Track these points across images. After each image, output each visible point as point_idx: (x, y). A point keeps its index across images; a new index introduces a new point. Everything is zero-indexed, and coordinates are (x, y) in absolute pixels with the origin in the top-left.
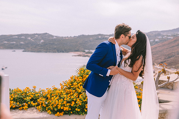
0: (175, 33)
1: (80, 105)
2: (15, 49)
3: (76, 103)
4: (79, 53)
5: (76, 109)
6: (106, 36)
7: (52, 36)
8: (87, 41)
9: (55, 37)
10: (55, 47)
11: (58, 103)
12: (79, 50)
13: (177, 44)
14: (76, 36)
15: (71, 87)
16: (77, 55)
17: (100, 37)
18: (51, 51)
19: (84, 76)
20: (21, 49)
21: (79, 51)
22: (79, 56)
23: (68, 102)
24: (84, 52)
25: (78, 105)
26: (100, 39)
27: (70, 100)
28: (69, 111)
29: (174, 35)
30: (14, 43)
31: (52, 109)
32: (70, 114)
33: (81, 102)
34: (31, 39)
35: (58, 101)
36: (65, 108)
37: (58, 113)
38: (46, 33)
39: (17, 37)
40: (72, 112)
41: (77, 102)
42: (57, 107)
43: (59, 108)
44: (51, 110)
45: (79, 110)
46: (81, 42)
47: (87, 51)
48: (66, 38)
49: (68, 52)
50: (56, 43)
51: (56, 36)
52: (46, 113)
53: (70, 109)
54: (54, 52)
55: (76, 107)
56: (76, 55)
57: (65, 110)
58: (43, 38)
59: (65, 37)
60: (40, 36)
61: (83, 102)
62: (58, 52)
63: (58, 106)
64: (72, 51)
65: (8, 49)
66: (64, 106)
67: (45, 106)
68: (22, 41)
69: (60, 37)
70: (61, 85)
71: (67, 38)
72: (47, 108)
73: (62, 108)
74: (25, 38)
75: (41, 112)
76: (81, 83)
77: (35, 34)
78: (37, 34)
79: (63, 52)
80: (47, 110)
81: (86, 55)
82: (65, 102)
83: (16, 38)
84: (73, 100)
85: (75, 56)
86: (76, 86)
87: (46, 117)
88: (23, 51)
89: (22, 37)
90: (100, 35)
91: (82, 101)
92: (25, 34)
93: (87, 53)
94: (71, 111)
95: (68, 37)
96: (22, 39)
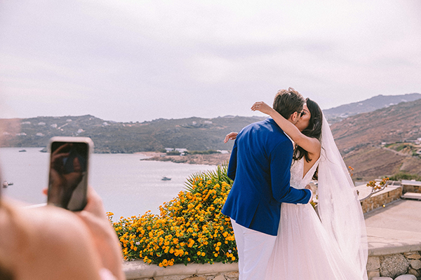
0: (334, 116)
1: (205, 246)
2: (24, 147)
3: (197, 242)
4: (154, 154)
5: (199, 253)
6: (206, 122)
7: (101, 121)
8: (169, 131)
9: (106, 124)
10: (107, 142)
11: (164, 242)
12: (153, 148)
13: (338, 137)
14: (147, 121)
15: (183, 211)
16: (151, 157)
17: (194, 123)
18: (99, 150)
19: (204, 192)
20: (38, 146)
21: (153, 151)
22: (153, 159)
23: (181, 240)
24: (165, 151)
25: (202, 245)
26: (196, 127)
27: (185, 237)
28: (184, 257)
29: (334, 120)
30: (24, 134)
31: (152, 254)
32: (186, 263)
33: (207, 239)
34: (58, 126)
35: (164, 238)
36: (176, 250)
37: (165, 261)
38: (89, 116)
39: (29, 123)
40: (189, 259)
41: (199, 240)
42: (161, 250)
43: (166, 252)
44: (149, 256)
45: (203, 254)
46: (158, 133)
47: (169, 150)
48: (128, 125)
49: (131, 153)
50: (108, 135)
51: (108, 122)
52: (139, 262)
53: (187, 253)
54: (104, 153)
55: (198, 249)
56: (148, 158)
57: (176, 255)
58: (82, 126)
59: (126, 123)
60: (76, 122)
61: (209, 240)
62: (113, 153)
63: (163, 247)
64: (140, 151)
65: (10, 147)
66: (175, 248)
67: (135, 249)
68: (39, 132)
69: (116, 123)
70: (161, 209)
71: (130, 126)
72: (141, 252)
73: (172, 251)
74: (46, 125)
75: (129, 260)
76: (200, 205)
77: (65, 118)
78: (69, 117)
79: (123, 152)
80: (141, 256)
81: (168, 157)
82: (176, 241)
83: (28, 125)
84: (191, 237)
85: (146, 160)
86: (193, 210)
87: (141, 270)
88: (42, 151)
89: (40, 124)
90: (194, 119)
91: (207, 237)
92: (46, 118)
93: (169, 154)
94: (188, 256)
95: (131, 123)
96: (41, 126)
